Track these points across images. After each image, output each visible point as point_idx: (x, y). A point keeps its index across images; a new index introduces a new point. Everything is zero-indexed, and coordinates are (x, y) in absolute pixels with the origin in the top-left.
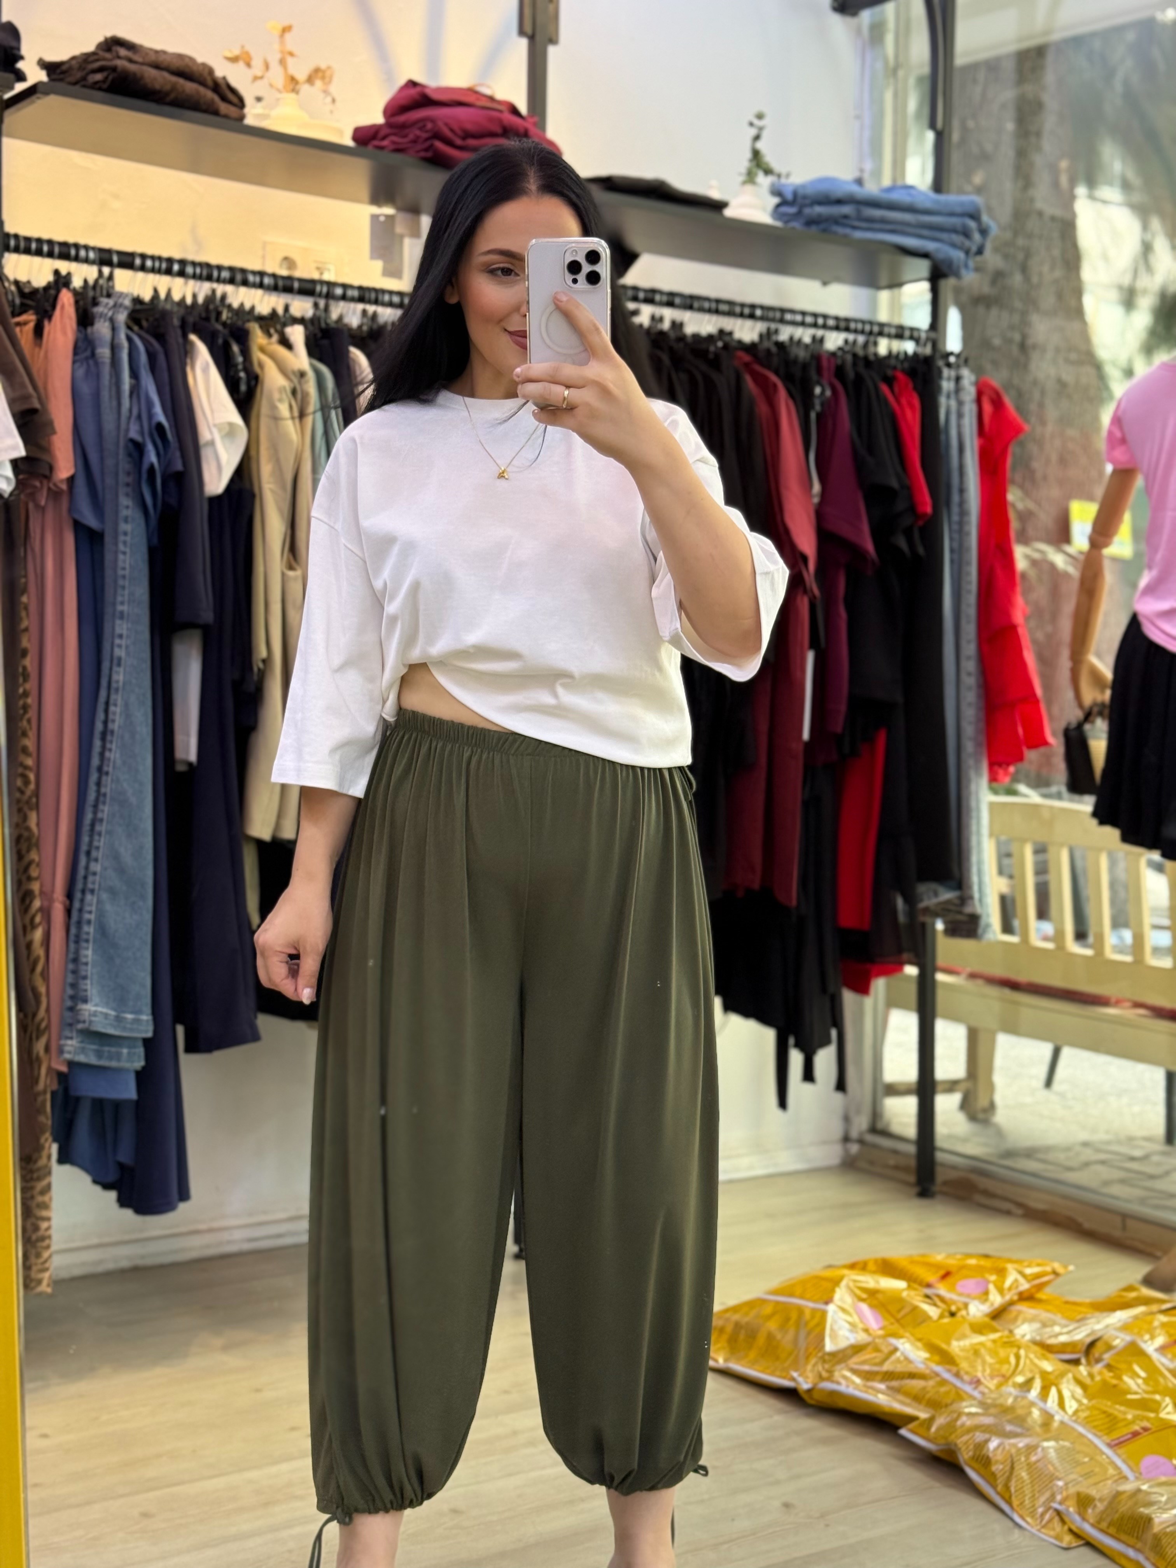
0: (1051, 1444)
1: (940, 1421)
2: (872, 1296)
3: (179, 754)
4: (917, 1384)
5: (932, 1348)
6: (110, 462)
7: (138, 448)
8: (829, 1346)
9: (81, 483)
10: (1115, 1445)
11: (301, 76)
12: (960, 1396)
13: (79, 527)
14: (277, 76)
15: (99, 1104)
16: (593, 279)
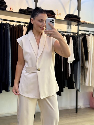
16: (53, 22)
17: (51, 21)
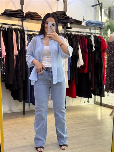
16: (54, 26)
17: (52, 25)
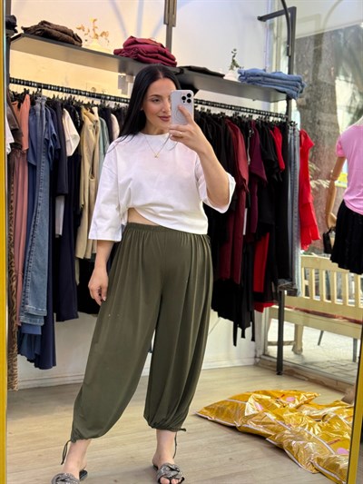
0: (311, 444)
1: (278, 436)
2: (260, 401)
3: (57, 233)
4: (272, 426)
5: (277, 416)
6: (39, 145)
7: (48, 141)
8: (246, 414)
9: (30, 151)
10: (330, 444)
11: (99, 34)
12: (285, 430)
13: (29, 164)
14: (92, 33)
15: (30, 335)
16: (189, 101)
17: (184, 98)
